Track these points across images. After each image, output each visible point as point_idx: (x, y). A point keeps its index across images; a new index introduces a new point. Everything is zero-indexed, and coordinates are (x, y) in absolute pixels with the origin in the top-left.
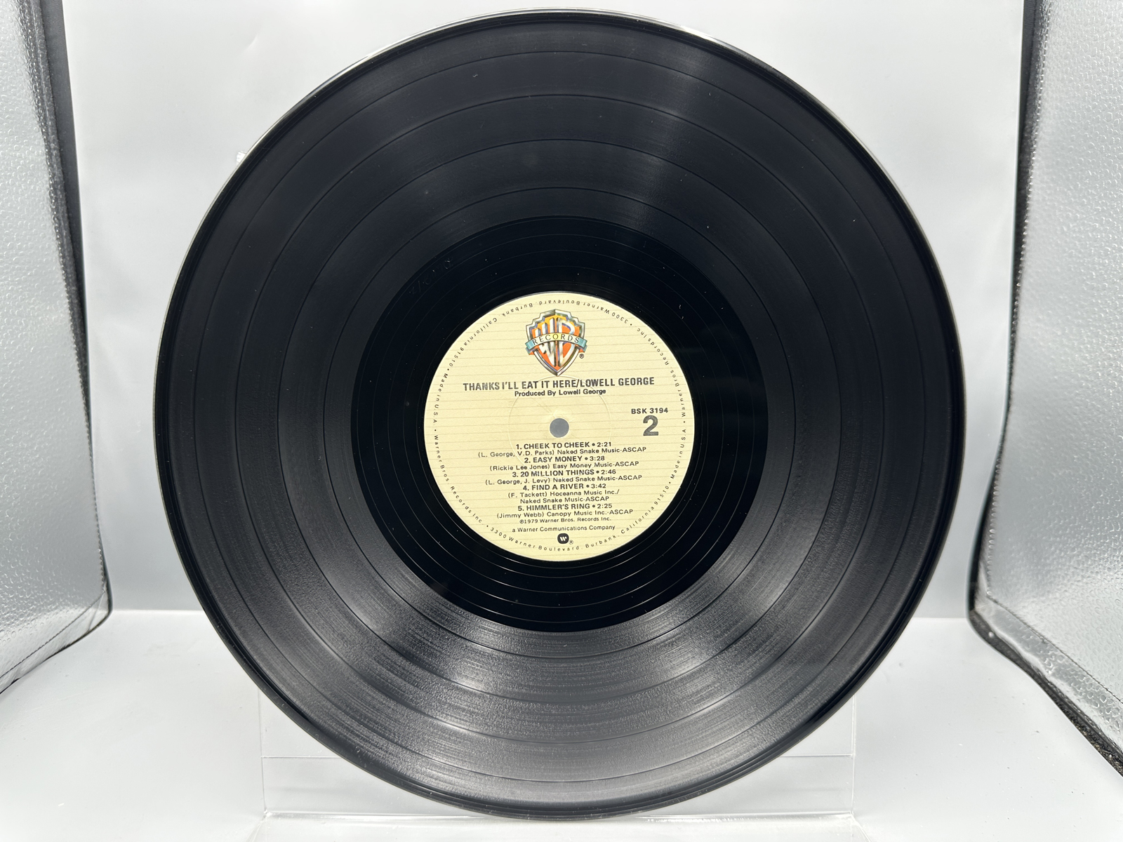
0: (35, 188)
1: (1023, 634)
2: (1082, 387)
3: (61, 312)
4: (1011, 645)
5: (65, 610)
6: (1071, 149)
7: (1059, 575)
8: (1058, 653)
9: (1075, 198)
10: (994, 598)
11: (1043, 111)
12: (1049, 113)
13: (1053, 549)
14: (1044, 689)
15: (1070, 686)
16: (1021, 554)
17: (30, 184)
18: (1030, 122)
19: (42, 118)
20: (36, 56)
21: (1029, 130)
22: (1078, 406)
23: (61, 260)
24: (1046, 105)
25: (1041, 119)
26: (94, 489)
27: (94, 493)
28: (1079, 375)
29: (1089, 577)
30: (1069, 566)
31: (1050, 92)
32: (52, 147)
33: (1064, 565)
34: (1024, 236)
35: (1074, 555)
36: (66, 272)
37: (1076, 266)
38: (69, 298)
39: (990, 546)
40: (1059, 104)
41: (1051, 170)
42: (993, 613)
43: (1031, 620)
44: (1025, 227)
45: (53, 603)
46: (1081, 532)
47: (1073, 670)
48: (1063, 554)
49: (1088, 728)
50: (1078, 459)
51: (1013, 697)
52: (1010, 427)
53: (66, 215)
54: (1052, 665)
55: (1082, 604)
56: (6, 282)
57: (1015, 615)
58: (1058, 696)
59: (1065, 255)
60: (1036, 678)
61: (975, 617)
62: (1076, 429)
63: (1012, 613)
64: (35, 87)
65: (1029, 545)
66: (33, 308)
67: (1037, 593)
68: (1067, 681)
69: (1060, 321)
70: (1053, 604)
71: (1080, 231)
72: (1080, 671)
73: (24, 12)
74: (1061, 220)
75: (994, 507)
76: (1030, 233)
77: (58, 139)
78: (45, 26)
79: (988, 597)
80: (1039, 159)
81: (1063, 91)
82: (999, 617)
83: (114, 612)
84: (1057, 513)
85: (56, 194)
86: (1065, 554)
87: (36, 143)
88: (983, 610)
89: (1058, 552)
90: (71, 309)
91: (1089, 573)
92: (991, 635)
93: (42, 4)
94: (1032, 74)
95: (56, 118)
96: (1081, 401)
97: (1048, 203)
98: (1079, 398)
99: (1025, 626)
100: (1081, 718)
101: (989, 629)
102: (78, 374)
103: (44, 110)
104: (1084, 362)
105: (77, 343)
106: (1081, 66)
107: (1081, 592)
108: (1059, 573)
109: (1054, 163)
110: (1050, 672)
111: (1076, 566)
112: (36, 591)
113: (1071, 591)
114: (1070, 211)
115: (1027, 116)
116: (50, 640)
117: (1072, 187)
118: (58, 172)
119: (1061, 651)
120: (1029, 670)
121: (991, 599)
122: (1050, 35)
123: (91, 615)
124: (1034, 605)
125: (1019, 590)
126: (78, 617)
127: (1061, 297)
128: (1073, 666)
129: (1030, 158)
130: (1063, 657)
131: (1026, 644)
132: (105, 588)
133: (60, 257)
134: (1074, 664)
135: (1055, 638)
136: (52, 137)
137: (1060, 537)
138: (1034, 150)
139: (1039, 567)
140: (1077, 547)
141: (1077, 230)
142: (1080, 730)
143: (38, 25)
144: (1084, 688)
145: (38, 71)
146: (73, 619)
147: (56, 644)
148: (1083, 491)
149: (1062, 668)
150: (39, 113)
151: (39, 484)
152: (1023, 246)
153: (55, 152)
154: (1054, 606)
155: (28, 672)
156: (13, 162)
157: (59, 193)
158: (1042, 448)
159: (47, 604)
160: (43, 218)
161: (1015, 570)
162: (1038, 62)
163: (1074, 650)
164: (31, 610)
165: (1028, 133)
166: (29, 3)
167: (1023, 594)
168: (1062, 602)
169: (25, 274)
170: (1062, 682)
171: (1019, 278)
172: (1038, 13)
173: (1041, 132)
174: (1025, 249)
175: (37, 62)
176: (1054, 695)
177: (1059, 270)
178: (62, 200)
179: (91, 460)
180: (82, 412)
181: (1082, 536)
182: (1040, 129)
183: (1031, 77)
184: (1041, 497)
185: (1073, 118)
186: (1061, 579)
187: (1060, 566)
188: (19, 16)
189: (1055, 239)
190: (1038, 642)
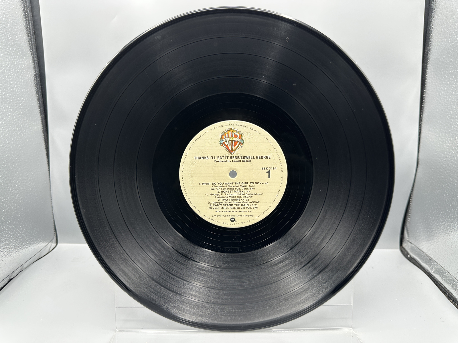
0: (29, 76)
1: (422, 256)
2: (446, 158)
4: (417, 260)
5: (40, 244)
6: (443, 62)
9: (444, 81)
10: (410, 241)
11: (432, 46)
12: (434, 47)
13: (434, 222)
14: (430, 278)
15: (441, 277)
16: (421, 224)
17: (27, 75)
18: (427, 51)
19: (31, 48)
20: (29, 24)
21: (426, 54)
22: (445, 165)
23: (39, 105)
26: (51, 195)
27: (51, 197)
28: (445, 153)
29: (448, 233)
30: (441, 229)
31: (435, 39)
33: (438, 229)
34: (424, 97)
35: (443, 225)
37: (445, 109)
39: (409, 221)
40: (438, 44)
41: (435, 70)
42: (409, 248)
43: (425, 250)
44: (424, 93)
45: (36, 241)
46: (445, 215)
47: (442, 270)
48: (438, 224)
49: (447, 294)
50: (444, 186)
51: (417, 281)
52: (417, 176)
53: (40, 87)
54: (433, 268)
55: (445, 244)
56: (18, 114)
57: (418, 248)
59: (440, 104)
60: (427, 273)
61: (402, 249)
62: (444, 174)
63: (417, 247)
64: (29, 36)
65: (424, 220)
66: (28, 124)
67: (428, 240)
68: (439, 275)
69: (438, 131)
71: (446, 95)
72: (444, 271)
73: (24, 6)
74: (439, 91)
75: (410, 205)
76: (427, 96)
77: (37, 56)
78: (32, 12)
79: (408, 241)
80: (430, 65)
81: (440, 38)
82: (412, 249)
83: (59, 244)
84: (436, 208)
85: (36, 78)
87: (29, 58)
88: (406, 246)
89: (436, 223)
91: (448, 232)
92: (409, 256)
93: (31, 3)
94: (428, 31)
95: (36, 48)
97: (434, 83)
98: (445, 162)
99: (423, 253)
100: (445, 289)
101: (408, 254)
102: (45, 150)
103: (32, 45)
104: (447, 147)
105: (44, 138)
106: (447, 29)
107: (445, 239)
108: (436, 232)
109: (436, 67)
110: (432, 271)
111: (443, 229)
112: (29, 236)
113: (441, 239)
114: (442, 87)
115: (425, 48)
116: (35, 255)
117: (443, 77)
118: (37, 70)
119: (437, 263)
120: (424, 270)
122: (435, 16)
123: (50, 246)
124: (426, 244)
125: (420, 238)
126: (45, 246)
127: (439, 121)
128: (442, 269)
129: (427, 65)
130: (438, 265)
131: (423, 260)
132: (55, 235)
134: (442, 268)
135: (435, 258)
137: (437, 217)
138: (428, 62)
139: (428, 229)
140: (444, 221)
143: (30, 11)
144: (446, 278)
145: (30, 29)
146: (43, 247)
147: (37, 257)
148: (446, 199)
149: (437, 270)
150: (30, 46)
151: (30, 194)
152: (423, 100)
153: (36, 62)
154: (434, 245)
155: (26, 268)
156: (20, 66)
157: (38, 78)
158: (430, 182)
159: (33, 241)
160: (32, 88)
161: (419, 230)
162: (430, 26)
163: (442, 262)
164: (27, 243)
165: (426, 55)
166: (26, 2)
167: (422, 240)
168: (438, 243)
169: (25, 110)
170: (437, 275)
171: (421, 113)
172: (431, 7)
173: (431, 55)
174: (424, 102)
175: (29, 26)
176: (434, 280)
177: (438, 110)
178: (39, 81)
179: (50, 184)
180: (47, 165)
181: (446, 217)
182: (431, 53)
183: (427, 32)
184: (429, 201)
185: (444, 49)
186: (437, 234)
187: (437, 229)
188: (22, 8)
189: (436, 98)
190: (428, 259)
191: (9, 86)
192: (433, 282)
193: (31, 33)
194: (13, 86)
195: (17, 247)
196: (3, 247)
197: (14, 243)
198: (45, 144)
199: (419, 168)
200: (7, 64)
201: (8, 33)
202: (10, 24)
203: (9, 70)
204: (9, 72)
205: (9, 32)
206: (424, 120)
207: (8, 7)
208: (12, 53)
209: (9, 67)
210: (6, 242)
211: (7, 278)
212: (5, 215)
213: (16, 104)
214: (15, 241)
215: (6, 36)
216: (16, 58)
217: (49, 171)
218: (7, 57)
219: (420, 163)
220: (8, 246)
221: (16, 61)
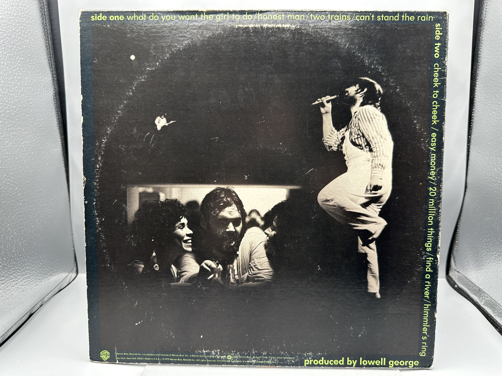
0: (48, 95)
1: (471, 286)
2: (498, 183)
3: (59, 147)
4: (465, 291)
5: (61, 275)
6: (494, 80)
7: (487, 262)
8: (486, 295)
9: (495, 101)
10: (458, 270)
11: (481, 63)
12: (484, 64)
13: (484, 251)
14: (480, 310)
15: (491, 309)
16: (470, 252)
17: (46, 93)
18: (475, 67)
19: (50, 64)
20: (48, 38)
21: (475, 70)
22: (496, 191)
23: (58, 125)
24: (483, 60)
25: (480, 66)
26: (71, 222)
27: (71, 224)
28: (497, 177)
29: (500, 264)
30: (491, 259)
31: (484, 55)
32: (54, 77)
33: (489, 258)
34: (473, 116)
35: (494, 254)
36: (60, 130)
37: (495, 131)
38: (61, 141)
39: (456, 248)
40: (488, 61)
41: (485, 88)
42: (457, 277)
43: (474, 281)
44: (473, 112)
45: (56, 272)
46: (497, 245)
47: (492, 303)
48: (488, 253)
49: (499, 328)
50: (496, 213)
51: (467, 314)
52: (465, 200)
53: (60, 105)
54: (483, 300)
55: (496, 275)
56: (37, 136)
57: (467, 278)
58: (486, 313)
59: (491, 125)
60: (476, 305)
61: (449, 278)
62: (495, 200)
63: (465, 277)
64: (48, 51)
65: (473, 249)
66: (48, 147)
67: (477, 269)
68: (490, 307)
69: (488, 154)
70: (484, 274)
71: (497, 116)
72: (495, 303)
73: (43, 19)
74: (489, 111)
75: (458, 231)
76: (475, 115)
77: (57, 73)
78: (51, 25)
80: (479, 83)
81: (490, 55)
82: (460, 279)
83: (79, 275)
84: (486, 236)
85: (56, 97)
86: (489, 253)
87: (48, 75)
88: (453, 275)
89: (486, 252)
90: (62, 146)
91: (500, 262)
92: (456, 286)
94: (477, 46)
95: (55, 64)
96: (497, 189)
97: (483, 103)
98: (497, 188)
99: (471, 283)
100: (496, 323)
101: (455, 283)
102: (65, 174)
103: (51, 61)
104: (499, 172)
105: (64, 160)
106: (498, 45)
107: (496, 270)
108: (487, 261)
109: (486, 85)
110: (482, 303)
111: (494, 259)
112: (50, 267)
113: (492, 269)
114: (493, 107)
115: (474, 64)
116: (55, 288)
117: (494, 97)
118: (57, 87)
119: (487, 294)
120: (473, 302)
121: (456, 271)
122: (485, 30)
123: (70, 276)
124: (475, 274)
125: (468, 268)
126: (66, 277)
127: (489, 143)
128: (492, 301)
129: (475, 83)
130: (488, 297)
131: (471, 291)
132: (75, 265)
133: (58, 124)
134: (493, 300)
135: (485, 289)
136: (54, 72)
137: (487, 246)
138: (477, 79)
139: (478, 258)
140: (495, 251)
141: (496, 115)
142: (495, 329)
143: (48, 25)
144: (498, 311)
145: (49, 44)
146: (63, 278)
147: (57, 289)
148: (498, 227)
149: (488, 302)
150: (49, 62)
151: (51, 222)
152: (472, 120)
153: (55, 79)
154: (484, 275)
155: (46, 302)
156: (40, 85)
157: (57, 96)
158: (480, 208)
159: (54, 272)
160: (51, 108)
161: (467, 259)
162: (479, 41)
163: (493, 294)
164: (48, 275)
165: (474, 72)
166: (45, 15)
167: (470, 269)
168: (488, 274)
169: (44, 132)
170: (488, 308)
171: (470, 134)
172: (480, 20)
173: (480, 72)
174: (473, 122)
175: (48, 41)
176: (484, 313)
177: (488, 132)
178: (58, 99)
179: (70, 210)
180: (67, 190)
181: (497, 246)
182: (480, 70)
183: (476, 48)
184: (479, 229)
185: (495, 67)
186: (487, 264)
187: (487, 259)
188: (42, 21)
189: (486, 118)
190: (477, 290)
191: (28, 107)
192: (483, 314)
193: (50, 48)
194: (32, 106)
195: (38, 279)
196: (24, 281)
197: (35, 276)
198: (65, 167)
199: (467, 193)
200: (26, 83)
201: (27, 50)
202: (30, 40)
203: (28, 89)
204: (28, 92)
205: (28, 48)
206: (472, 141)
207: (27, 22)
208: (31, 71)
209: (29, 87)
210: (27, 275)
211: (28, 313)
212: (26, 245)
213: (35, 125)
214: (36, 274)
215: (25, 53)
216: (35, 75)
217: (69, 196)
218: (26, 76)
219: (468, 187)
220: (29, 280)
221: (35, 79)
